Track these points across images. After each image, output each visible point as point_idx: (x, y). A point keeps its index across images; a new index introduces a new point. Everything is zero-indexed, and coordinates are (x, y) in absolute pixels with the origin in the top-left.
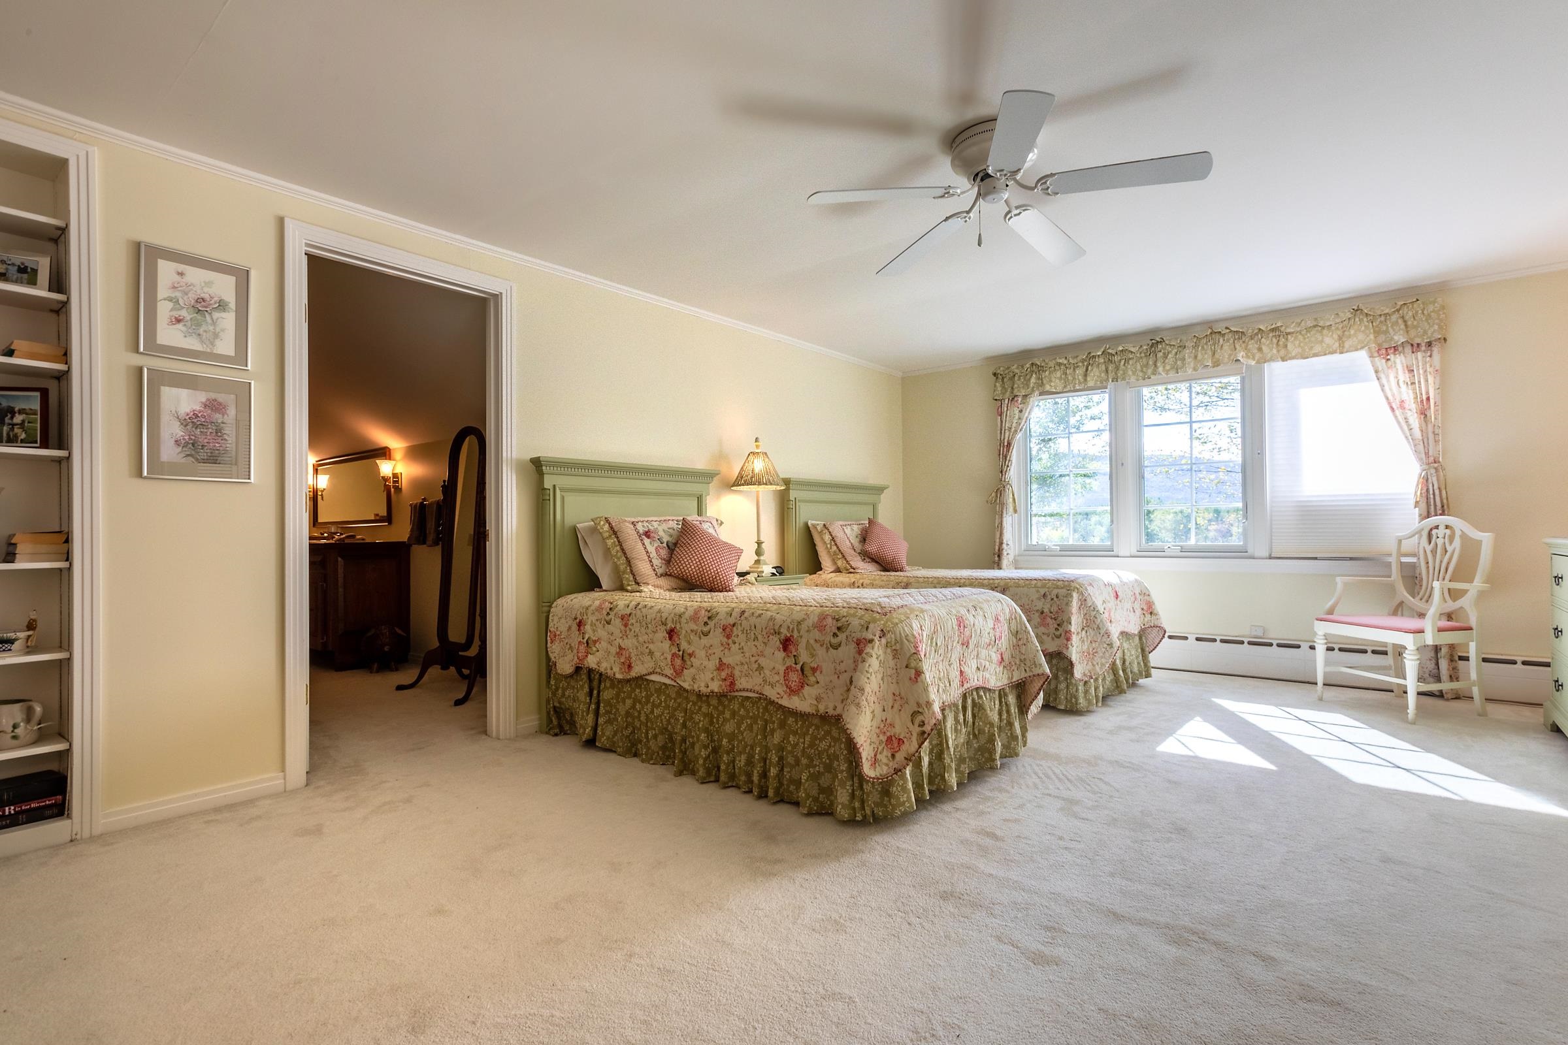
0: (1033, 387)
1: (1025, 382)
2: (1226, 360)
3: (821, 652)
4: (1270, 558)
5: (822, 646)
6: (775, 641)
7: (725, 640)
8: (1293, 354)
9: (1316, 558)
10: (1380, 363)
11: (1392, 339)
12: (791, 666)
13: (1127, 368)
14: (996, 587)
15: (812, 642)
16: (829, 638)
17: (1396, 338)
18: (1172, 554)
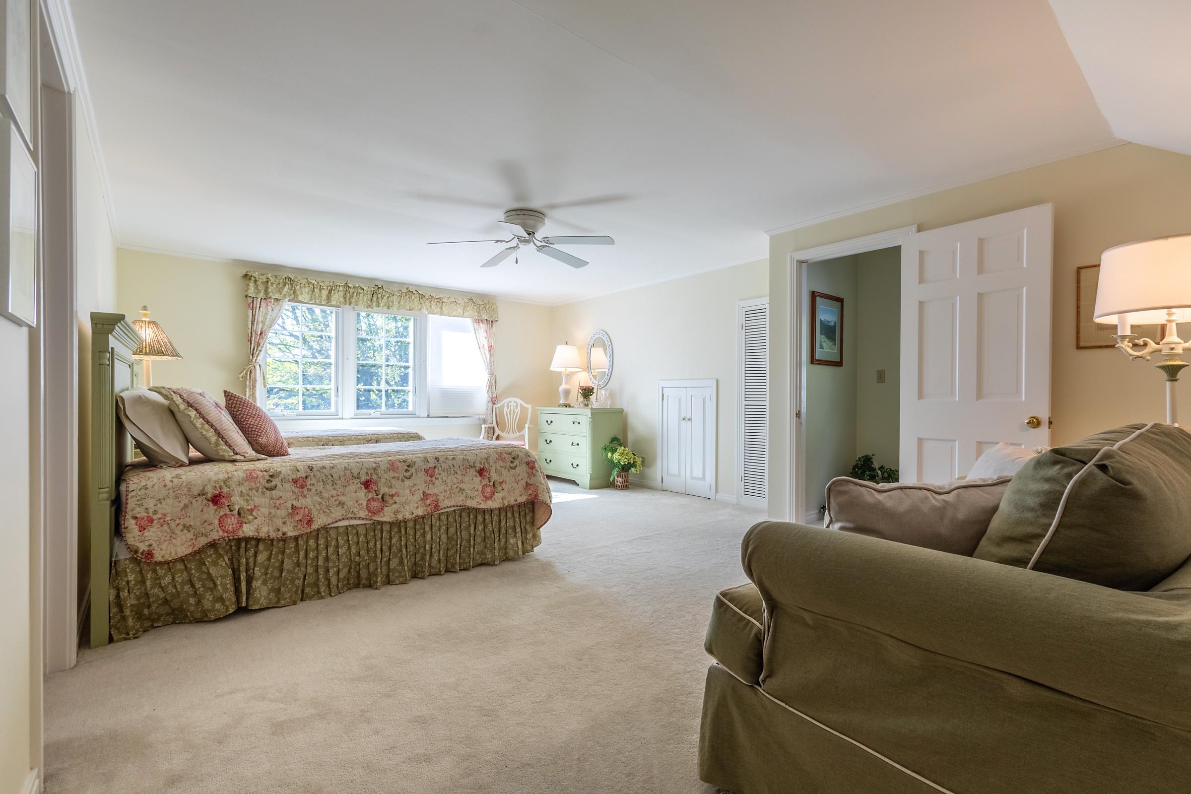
0: (285, 295)
1: (277, 289)
2: (416, 308)
3: (505, 472)
4: (428, 416)
5: (505, 469)
6: (472, 472)
7: (429, 478)
8: (435, 312)
9: (447, 417)
10: (477, 326)
11: (481, 316)
12: (486, 484)
13: (358, 298)
14: (370, 440)
15: (499, 468)
16: (509, 464)
17: (483, 316)
18: (376, 416)
